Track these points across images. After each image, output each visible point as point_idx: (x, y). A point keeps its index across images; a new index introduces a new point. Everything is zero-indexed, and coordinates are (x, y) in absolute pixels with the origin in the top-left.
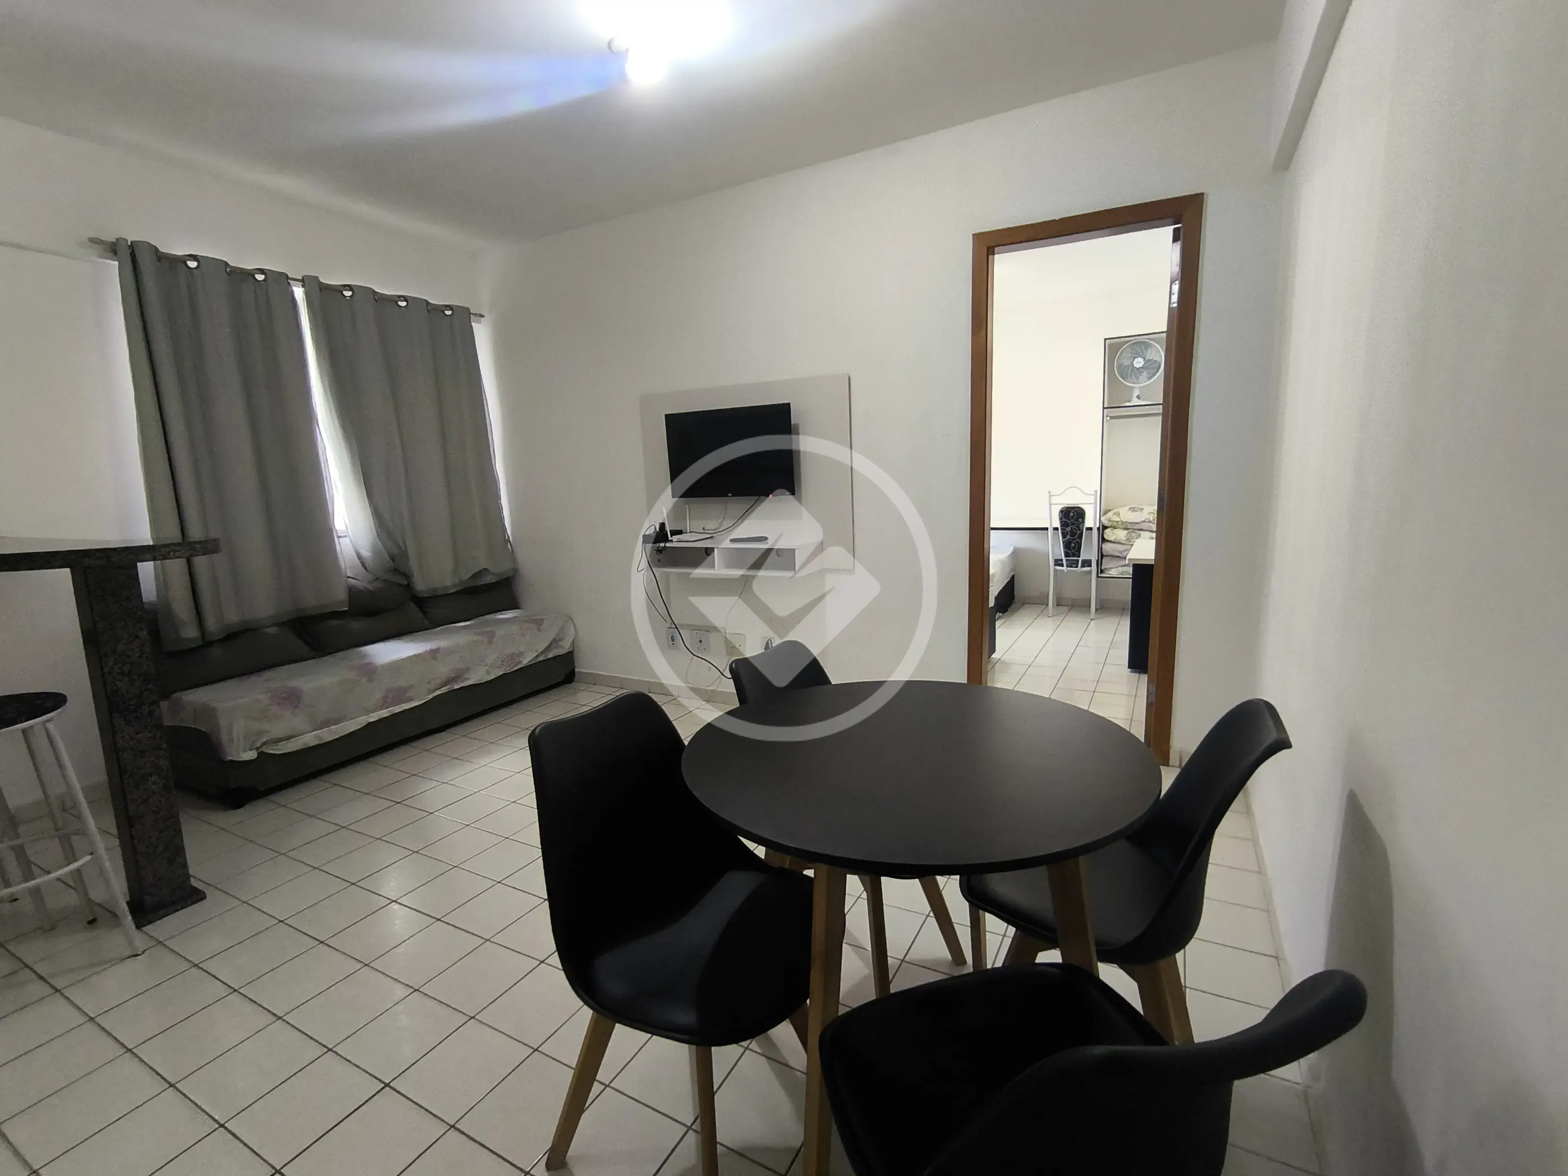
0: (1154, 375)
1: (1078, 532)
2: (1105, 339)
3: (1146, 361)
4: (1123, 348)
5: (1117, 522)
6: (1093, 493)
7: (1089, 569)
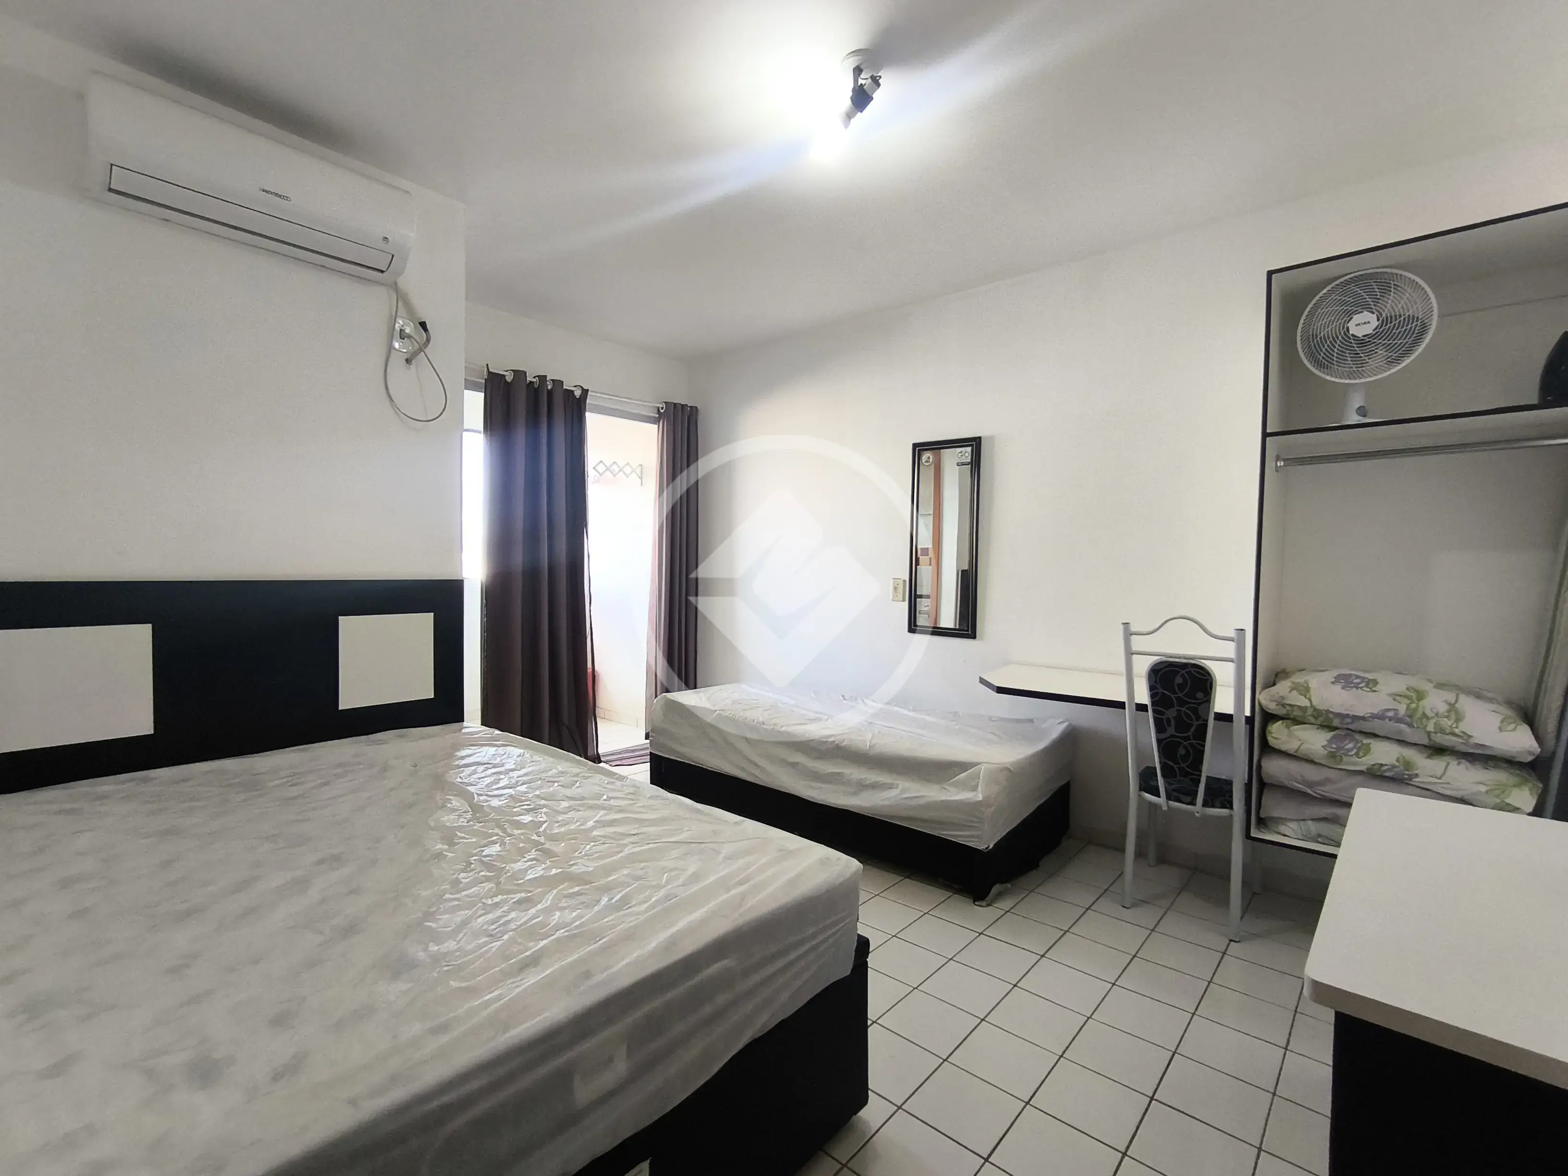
0: (1408, 352)
1: (1196, 723)
2: (1270, 274)
3: (1384, 322)
4: (1321, 294)
5: (1303, 709)
6: (1232, 634)
7: (1224, 812)
